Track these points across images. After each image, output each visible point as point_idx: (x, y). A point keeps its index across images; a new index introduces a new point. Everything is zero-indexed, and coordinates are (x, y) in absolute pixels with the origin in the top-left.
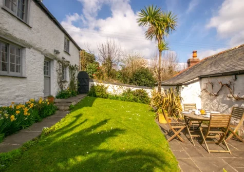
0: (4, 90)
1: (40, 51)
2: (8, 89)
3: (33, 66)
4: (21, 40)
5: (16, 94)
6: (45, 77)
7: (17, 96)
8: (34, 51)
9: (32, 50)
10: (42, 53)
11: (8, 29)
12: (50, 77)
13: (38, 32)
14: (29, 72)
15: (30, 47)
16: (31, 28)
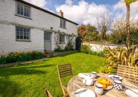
0: (19, 46)
2: (21, 46)
3: (36, 36)
4: (26, 26)
6: (44, 41)
7: (26, 49)
8: (36, 29)
9: (34, 29)
10: (42, 30)
11: (18, 22)
12: (51, 41)
13: (37, 20)
14: (34, 39)
16: (32, 19)
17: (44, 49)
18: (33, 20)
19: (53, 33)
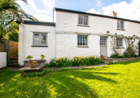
0: (79, 52)
1: (97, 35)
2: (81, 52)
3: (92, 42)
4: (85, 33)
5: (84, 53)
6: (100, 46)
7: (85, 54)
8: (93, 35)
11: (79, 31)
12: (106, 46)
13: (94, 27)
14: (91, 45)
15: (90, 34)
17: (100, 54)
18: (90, 27)
19: (109, 37)
